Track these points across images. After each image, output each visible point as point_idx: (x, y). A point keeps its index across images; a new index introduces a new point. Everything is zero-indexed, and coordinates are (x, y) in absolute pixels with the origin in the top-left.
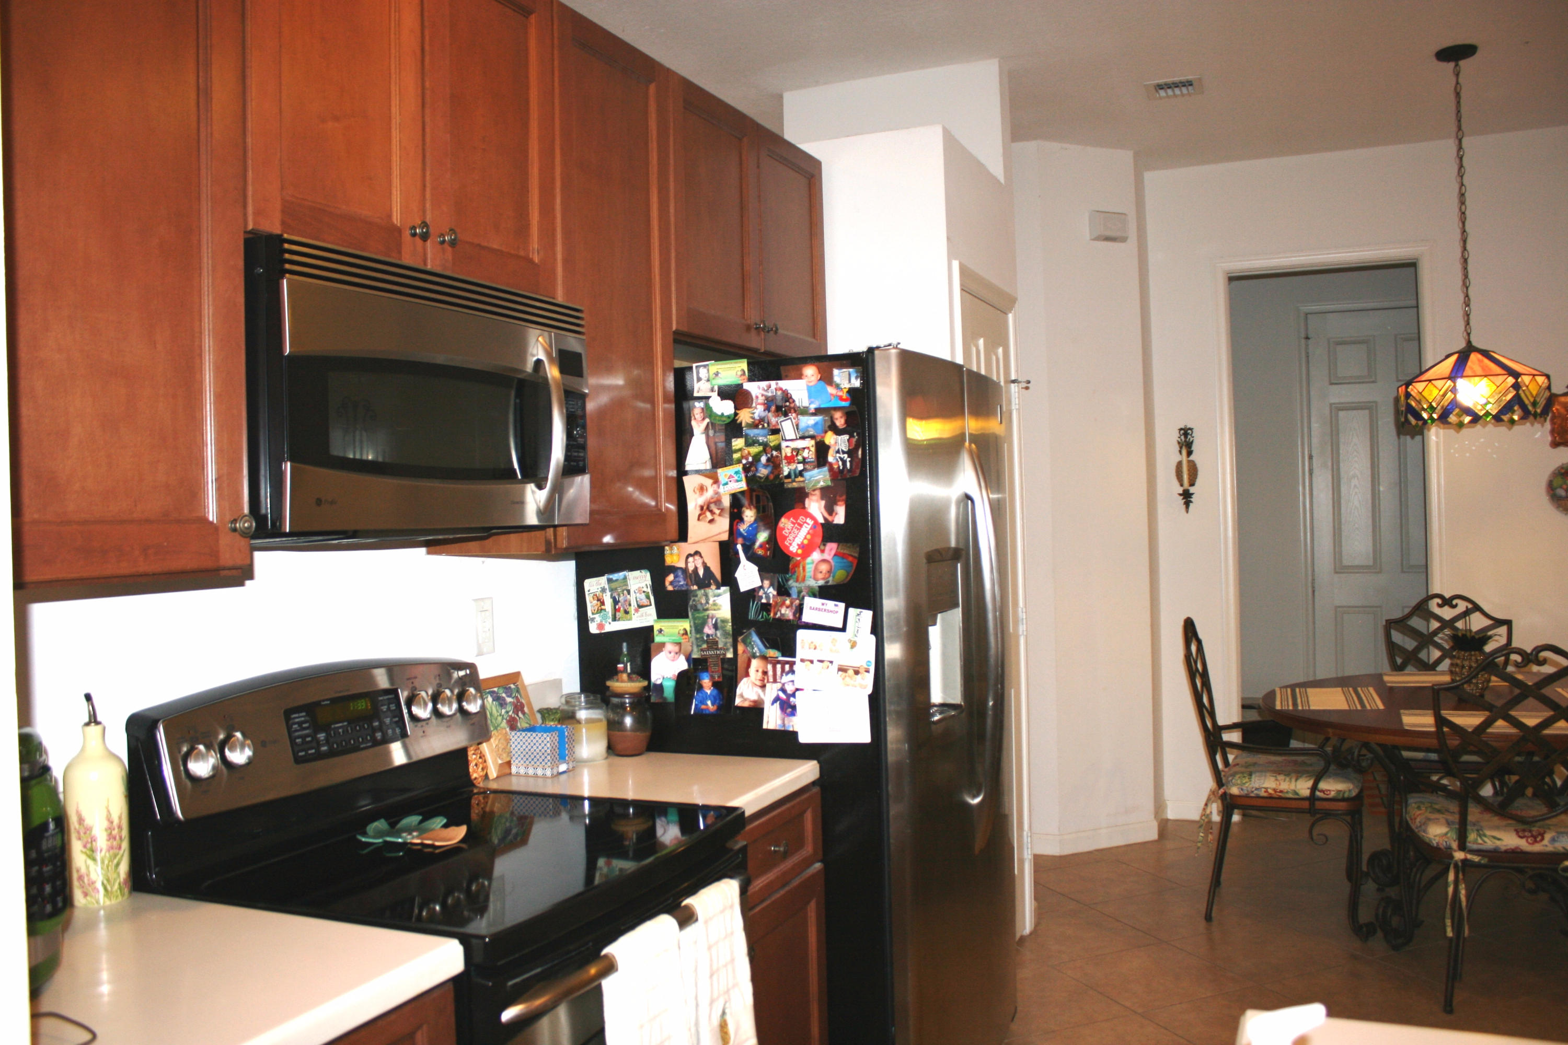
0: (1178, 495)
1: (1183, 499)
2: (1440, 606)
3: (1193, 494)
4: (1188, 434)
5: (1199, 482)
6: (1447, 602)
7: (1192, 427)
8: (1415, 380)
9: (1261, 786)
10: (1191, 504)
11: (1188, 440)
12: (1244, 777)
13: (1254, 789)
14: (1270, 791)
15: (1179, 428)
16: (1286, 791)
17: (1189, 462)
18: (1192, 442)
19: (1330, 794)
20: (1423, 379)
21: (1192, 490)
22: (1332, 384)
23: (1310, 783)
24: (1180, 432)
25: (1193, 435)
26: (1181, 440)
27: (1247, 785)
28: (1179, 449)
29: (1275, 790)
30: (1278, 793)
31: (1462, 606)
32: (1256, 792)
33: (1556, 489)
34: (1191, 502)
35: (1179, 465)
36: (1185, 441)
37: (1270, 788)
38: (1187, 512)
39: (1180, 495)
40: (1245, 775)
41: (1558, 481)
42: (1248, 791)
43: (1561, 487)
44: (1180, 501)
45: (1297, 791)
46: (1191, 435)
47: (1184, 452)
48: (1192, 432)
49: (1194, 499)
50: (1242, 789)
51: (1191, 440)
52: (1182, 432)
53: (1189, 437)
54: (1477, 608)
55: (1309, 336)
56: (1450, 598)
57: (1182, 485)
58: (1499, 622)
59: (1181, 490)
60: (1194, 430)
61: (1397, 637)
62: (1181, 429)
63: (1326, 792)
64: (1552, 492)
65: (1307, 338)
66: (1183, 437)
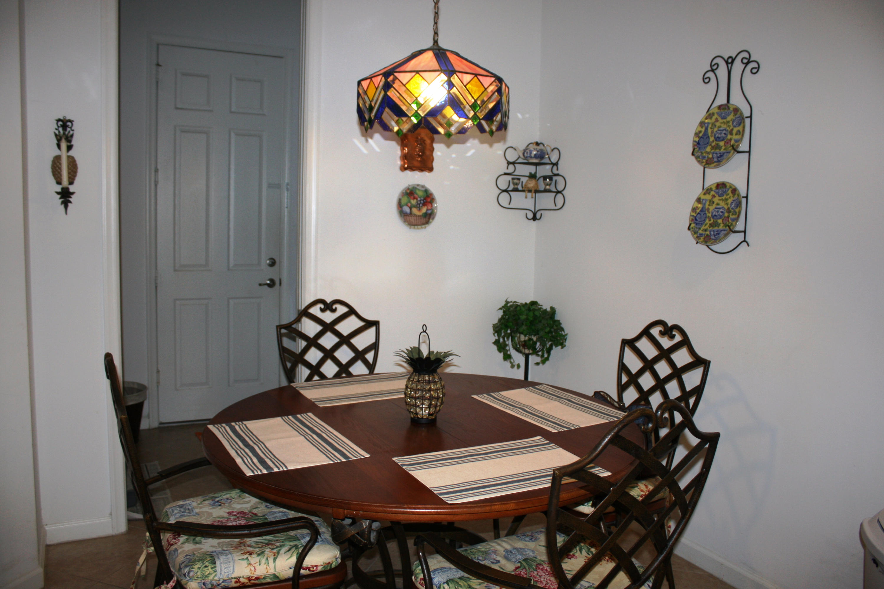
0: (56, 194)
1: (60, 198)
2: (322, 310)
3: (73, 193)
4: (68, 126)
5: (78, 180)
6: (328, 307)
7: (72, 119)
8: (397, 70)
9: (230, 577)
10: (69, 204)
11: (67, 133)
12: (206, 567)
13: (221, 582)
14: (242, 580)
15: (57, 118)
16: (262, 577)
17: (69, 157)
18: (72, 136)
19: (317, 569)
20: (408, 69)
21: (72, 189)
22: (177, 108)
23: (294, 560)
24: (57, 124)
25: (73, 128)
26: (59, 132)
27: (211, 578)
28: (56, 142)
29: (249, 579)
30: (252, 581)
31: (341, 310)
32: (223, 584)
33: (403, 206)
34: (70, 202)
35: (57, 160)
36: (64, 134)
37: (243, 577)
38: (66, 213)
39: (58, 193)
40: (207, 564)
41: (405, 200)
42: (212, 585)
43: (407, 205)
44: (58, 200)
45: (277, 575)
46: (71, 128)
47: (64, 145)
48: (72, 125)
49: (73, 199)
50: (204, 584)
51: (71, 132)
52: (60, 123)
53: (68, 129)
54: (352, 311)
55: (160, 64)
56: (330, 303)
57: (59, 183)
58: (369, 324)
59: (59, 188)
60: (74, 123)
61: (287, 343)
62: (59, 120)
63: (311, 569)
64: (400, 209)
65: (158, 65)
66: (61, 129)
